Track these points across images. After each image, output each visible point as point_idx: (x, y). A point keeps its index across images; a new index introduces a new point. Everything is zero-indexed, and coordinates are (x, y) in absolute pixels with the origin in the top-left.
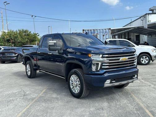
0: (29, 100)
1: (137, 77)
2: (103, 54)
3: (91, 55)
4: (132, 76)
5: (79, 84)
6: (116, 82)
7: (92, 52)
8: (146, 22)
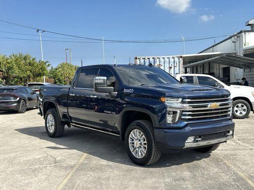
0: (66, 168)
1: (233, 135)
2: (184, 98)
3: (166, 99)
4: (225, 132)
5: (145, 144)
6: (203, 140)
7: (167, 94)
8: (241, 46)
